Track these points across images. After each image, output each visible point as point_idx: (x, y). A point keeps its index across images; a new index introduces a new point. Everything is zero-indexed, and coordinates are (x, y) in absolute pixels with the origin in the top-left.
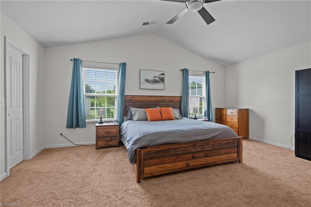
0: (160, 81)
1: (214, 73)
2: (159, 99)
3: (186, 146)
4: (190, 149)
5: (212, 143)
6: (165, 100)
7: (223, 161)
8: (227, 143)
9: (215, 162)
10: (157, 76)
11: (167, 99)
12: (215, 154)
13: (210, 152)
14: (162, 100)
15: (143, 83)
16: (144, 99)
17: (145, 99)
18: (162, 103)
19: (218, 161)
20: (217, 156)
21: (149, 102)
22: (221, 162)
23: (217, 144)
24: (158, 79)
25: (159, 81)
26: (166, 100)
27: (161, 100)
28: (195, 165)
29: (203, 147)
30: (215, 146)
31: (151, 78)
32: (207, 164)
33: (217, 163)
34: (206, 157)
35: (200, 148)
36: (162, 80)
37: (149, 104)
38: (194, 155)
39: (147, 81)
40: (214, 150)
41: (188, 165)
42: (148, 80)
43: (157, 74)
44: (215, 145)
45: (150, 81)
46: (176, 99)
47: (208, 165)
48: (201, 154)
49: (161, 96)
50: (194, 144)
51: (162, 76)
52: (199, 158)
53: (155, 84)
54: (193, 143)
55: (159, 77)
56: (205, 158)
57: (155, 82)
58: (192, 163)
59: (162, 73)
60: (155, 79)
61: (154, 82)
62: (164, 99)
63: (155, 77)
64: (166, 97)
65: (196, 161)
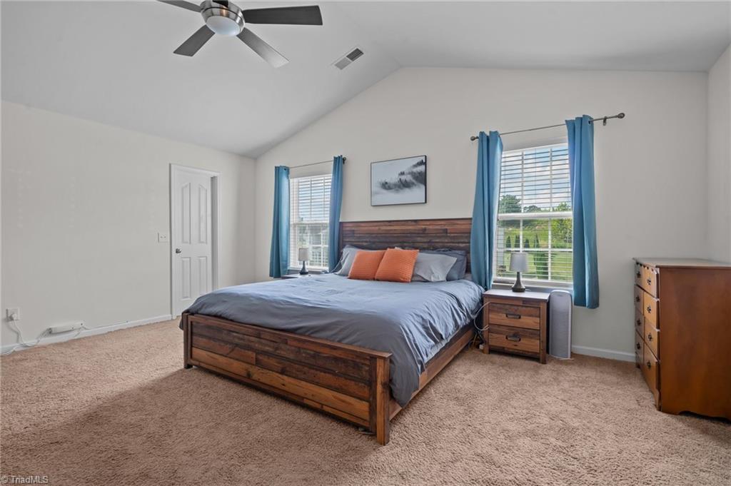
0: (414, 181)
1: (621, 116)
2: (410, 227)
3: (243, 330)
4: (253, 342)
5: (295, 343)
6: (425, 229)
7: (322, 405)
8: (336, 359)
9: (303, 398)
10: (408, 172)
11: (431, 227)
12: (303, 376)
13: (292, 364)
14: (419, 230)
15: (377, 193)
16: (377, 228)
17: (379, 229)
18: (419, 239)
19: (311, 397)
20: (309, 385)
21: (388, 235)
22: (319, 406)
23: (308, 351)
24: (408, 178)
25: (413, 184)
26: (429, 229)
27: (415, 230)
28: (261, 381)
29: (276, 345)
30: (304, 355)
31: (393, 178)
32: (284, 391)
33: (306, 402)
34: (283, 372)
35: (269, 346)
36: (422, 179)
37: (388, 240)
38: (260, 357)
39: (386, 186)
40: (300, 363)
41: (249, 375)
42: (386, 183)
43: (407, 166)
44: (305, 353)
45: (391, 186)
46: (458, 227)
47: (286, 395)
48: (273, 362)
49: (416, 221)
50: (257, 332)
51: (422, 168)
52: (269, 370)
53: (401, 191)
54: (257, 330)
55: (412, 174)
56: (280, 376)
57: (404, 185)
58: (258, 374)
59: (419, 160)
60: (403, 178)
61: (399, 187)
62: (423, 227)
63: (402, 174)
64: (428, 223)
65: (263, 373)
